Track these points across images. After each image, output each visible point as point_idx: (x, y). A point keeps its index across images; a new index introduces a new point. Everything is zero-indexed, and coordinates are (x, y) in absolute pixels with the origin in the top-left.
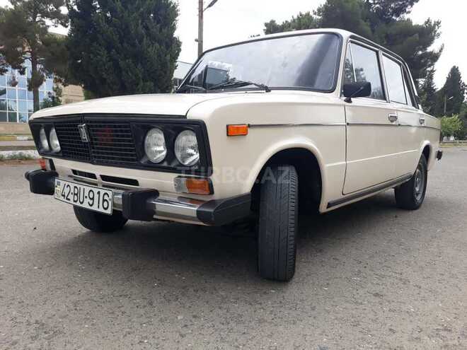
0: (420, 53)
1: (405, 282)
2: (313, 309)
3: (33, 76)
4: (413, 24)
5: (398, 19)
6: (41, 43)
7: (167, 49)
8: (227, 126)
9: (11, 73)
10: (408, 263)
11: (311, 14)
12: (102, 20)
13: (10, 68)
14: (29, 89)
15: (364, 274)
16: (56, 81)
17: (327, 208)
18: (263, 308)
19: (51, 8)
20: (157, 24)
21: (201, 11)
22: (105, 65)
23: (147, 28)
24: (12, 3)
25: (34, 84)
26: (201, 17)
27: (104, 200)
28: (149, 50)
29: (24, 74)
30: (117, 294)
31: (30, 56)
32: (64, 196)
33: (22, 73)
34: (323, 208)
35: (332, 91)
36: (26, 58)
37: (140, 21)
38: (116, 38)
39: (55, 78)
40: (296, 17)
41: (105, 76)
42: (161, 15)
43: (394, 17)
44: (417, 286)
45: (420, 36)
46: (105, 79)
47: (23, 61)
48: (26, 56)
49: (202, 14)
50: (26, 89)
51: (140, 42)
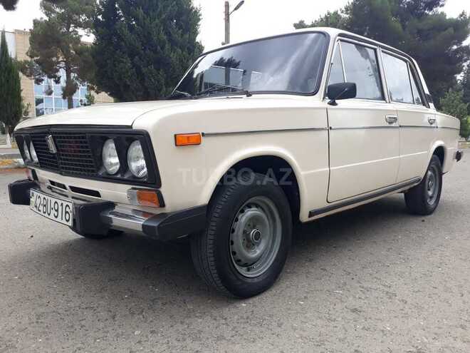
0: (455, 47)
1: (391, 296)
2: (280, 325)
3: (67, 85)
4: (447, 18)
5: (430, 14)
6: (74, 52)
7: (190, 54)
8: (175, 136)
9: (47, 81)
10: (401, 275)
11: (339, 12)
12: (125, 27)
13: (45, 78)
14: (64, 98)
15: (349, 287)
16: (90, 88)
17: (309, 217)
18: (227, 324)
19: (83, 18)
20: (179, 29)
21: (227, 15)
22: (127, 72)
23: (168, 34)
24: (47, 15)
25: (69, 92)
26: (227, 20)
27: (66, 212)
28: (171, 56)
29: (59, 83)
30: (84, 306)
31: (64, 66)
32: (36, 207)
33: (57, 82)
34: (304, 217)
35: (314, 94)
36: (61, 68)
37: (162, 28)
38: (138, 44)
39: (88, 86)
40: (323, 16)
41: (128, 83)
42: (183, 21)
43: (426, 11)
44: (403, 301)
45: (455, 30)
46: (129, 86)
47: (58, 71)
48: (61, 65)
49: (228, 17)
50: (61, 97)
51: (162, 48)
